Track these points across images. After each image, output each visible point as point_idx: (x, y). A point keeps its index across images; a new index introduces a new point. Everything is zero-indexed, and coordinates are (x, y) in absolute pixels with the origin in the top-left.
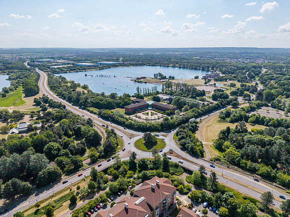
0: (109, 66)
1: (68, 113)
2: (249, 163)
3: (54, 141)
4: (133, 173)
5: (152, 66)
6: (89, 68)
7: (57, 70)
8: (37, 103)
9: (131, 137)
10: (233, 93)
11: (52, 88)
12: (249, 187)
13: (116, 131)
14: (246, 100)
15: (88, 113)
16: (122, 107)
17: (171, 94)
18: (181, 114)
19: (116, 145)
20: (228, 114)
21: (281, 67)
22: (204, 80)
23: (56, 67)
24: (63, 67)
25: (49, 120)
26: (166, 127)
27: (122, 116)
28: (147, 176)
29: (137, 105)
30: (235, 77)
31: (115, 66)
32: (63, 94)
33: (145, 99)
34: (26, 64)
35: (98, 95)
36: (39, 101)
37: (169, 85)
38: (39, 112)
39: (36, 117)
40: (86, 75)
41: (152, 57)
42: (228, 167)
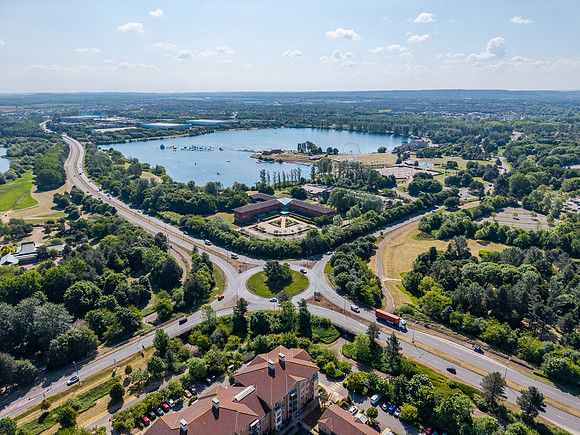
0: (210, 129)
1: (118, 223)
2: (467, 317)
3: (86, 279)
4: (239, 339)
5: (297, 127)
6: (170, 132)
7: (104, 137)
8: (60, 203)
9: (242, 268)
10: (451, 181)
11: (93, 173)
12: (463, 364)
13: (212, 258)
14: (475, 194)
15: (161, 223)
16: (229, 211)
17: (329, 184)
18: (345, 223)
19: (209, 286)
20: (437, 223)
21: (550, 129)
22: (396, 157)
23: (103, 131)
24: (117, 132)
25: (82, 236)
26: (311, 250)
27: (225, 229)
28: (265, 345)
29: (259, 205)
30: (458, 149)
31: (221, 128)
32: (113, 186)
33: (277, 193)
34: (43, 125)
35: (182, 186)
36: (64, 200)
37: (325, 167)
38: (62, 221)
39: (57, 232)
40: (162, 147)
41: (298, 110)
42: (426, 326)
